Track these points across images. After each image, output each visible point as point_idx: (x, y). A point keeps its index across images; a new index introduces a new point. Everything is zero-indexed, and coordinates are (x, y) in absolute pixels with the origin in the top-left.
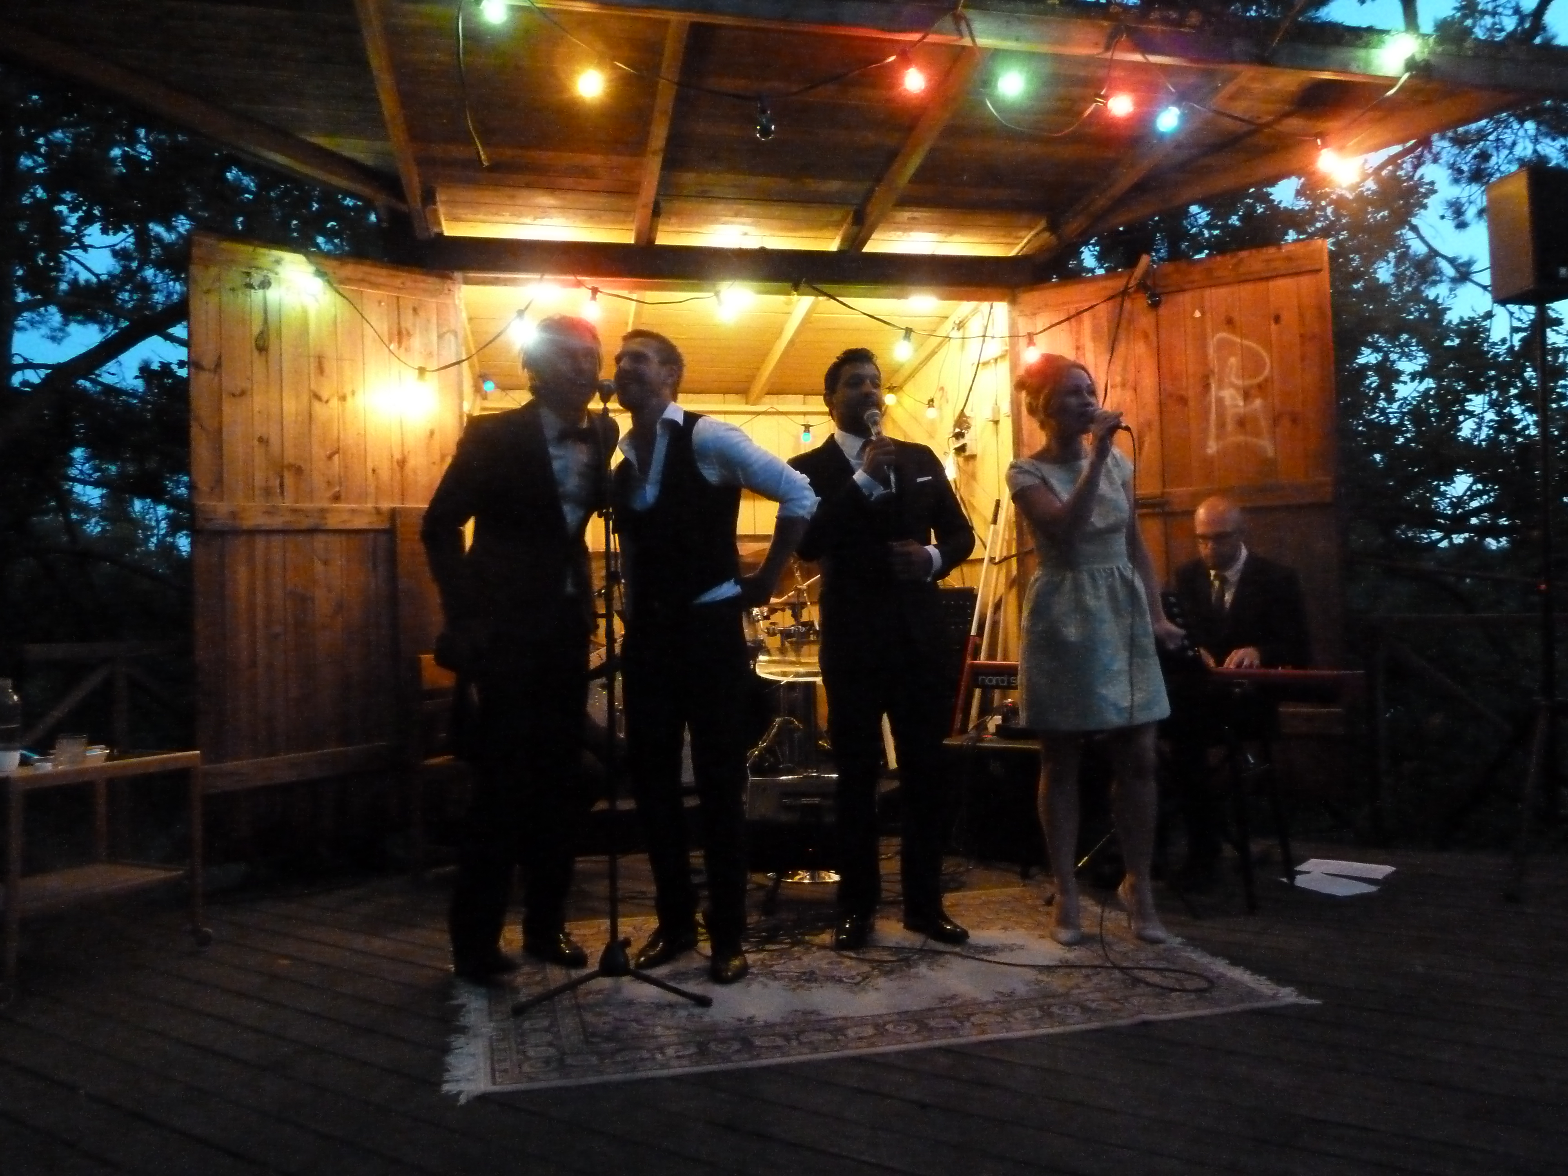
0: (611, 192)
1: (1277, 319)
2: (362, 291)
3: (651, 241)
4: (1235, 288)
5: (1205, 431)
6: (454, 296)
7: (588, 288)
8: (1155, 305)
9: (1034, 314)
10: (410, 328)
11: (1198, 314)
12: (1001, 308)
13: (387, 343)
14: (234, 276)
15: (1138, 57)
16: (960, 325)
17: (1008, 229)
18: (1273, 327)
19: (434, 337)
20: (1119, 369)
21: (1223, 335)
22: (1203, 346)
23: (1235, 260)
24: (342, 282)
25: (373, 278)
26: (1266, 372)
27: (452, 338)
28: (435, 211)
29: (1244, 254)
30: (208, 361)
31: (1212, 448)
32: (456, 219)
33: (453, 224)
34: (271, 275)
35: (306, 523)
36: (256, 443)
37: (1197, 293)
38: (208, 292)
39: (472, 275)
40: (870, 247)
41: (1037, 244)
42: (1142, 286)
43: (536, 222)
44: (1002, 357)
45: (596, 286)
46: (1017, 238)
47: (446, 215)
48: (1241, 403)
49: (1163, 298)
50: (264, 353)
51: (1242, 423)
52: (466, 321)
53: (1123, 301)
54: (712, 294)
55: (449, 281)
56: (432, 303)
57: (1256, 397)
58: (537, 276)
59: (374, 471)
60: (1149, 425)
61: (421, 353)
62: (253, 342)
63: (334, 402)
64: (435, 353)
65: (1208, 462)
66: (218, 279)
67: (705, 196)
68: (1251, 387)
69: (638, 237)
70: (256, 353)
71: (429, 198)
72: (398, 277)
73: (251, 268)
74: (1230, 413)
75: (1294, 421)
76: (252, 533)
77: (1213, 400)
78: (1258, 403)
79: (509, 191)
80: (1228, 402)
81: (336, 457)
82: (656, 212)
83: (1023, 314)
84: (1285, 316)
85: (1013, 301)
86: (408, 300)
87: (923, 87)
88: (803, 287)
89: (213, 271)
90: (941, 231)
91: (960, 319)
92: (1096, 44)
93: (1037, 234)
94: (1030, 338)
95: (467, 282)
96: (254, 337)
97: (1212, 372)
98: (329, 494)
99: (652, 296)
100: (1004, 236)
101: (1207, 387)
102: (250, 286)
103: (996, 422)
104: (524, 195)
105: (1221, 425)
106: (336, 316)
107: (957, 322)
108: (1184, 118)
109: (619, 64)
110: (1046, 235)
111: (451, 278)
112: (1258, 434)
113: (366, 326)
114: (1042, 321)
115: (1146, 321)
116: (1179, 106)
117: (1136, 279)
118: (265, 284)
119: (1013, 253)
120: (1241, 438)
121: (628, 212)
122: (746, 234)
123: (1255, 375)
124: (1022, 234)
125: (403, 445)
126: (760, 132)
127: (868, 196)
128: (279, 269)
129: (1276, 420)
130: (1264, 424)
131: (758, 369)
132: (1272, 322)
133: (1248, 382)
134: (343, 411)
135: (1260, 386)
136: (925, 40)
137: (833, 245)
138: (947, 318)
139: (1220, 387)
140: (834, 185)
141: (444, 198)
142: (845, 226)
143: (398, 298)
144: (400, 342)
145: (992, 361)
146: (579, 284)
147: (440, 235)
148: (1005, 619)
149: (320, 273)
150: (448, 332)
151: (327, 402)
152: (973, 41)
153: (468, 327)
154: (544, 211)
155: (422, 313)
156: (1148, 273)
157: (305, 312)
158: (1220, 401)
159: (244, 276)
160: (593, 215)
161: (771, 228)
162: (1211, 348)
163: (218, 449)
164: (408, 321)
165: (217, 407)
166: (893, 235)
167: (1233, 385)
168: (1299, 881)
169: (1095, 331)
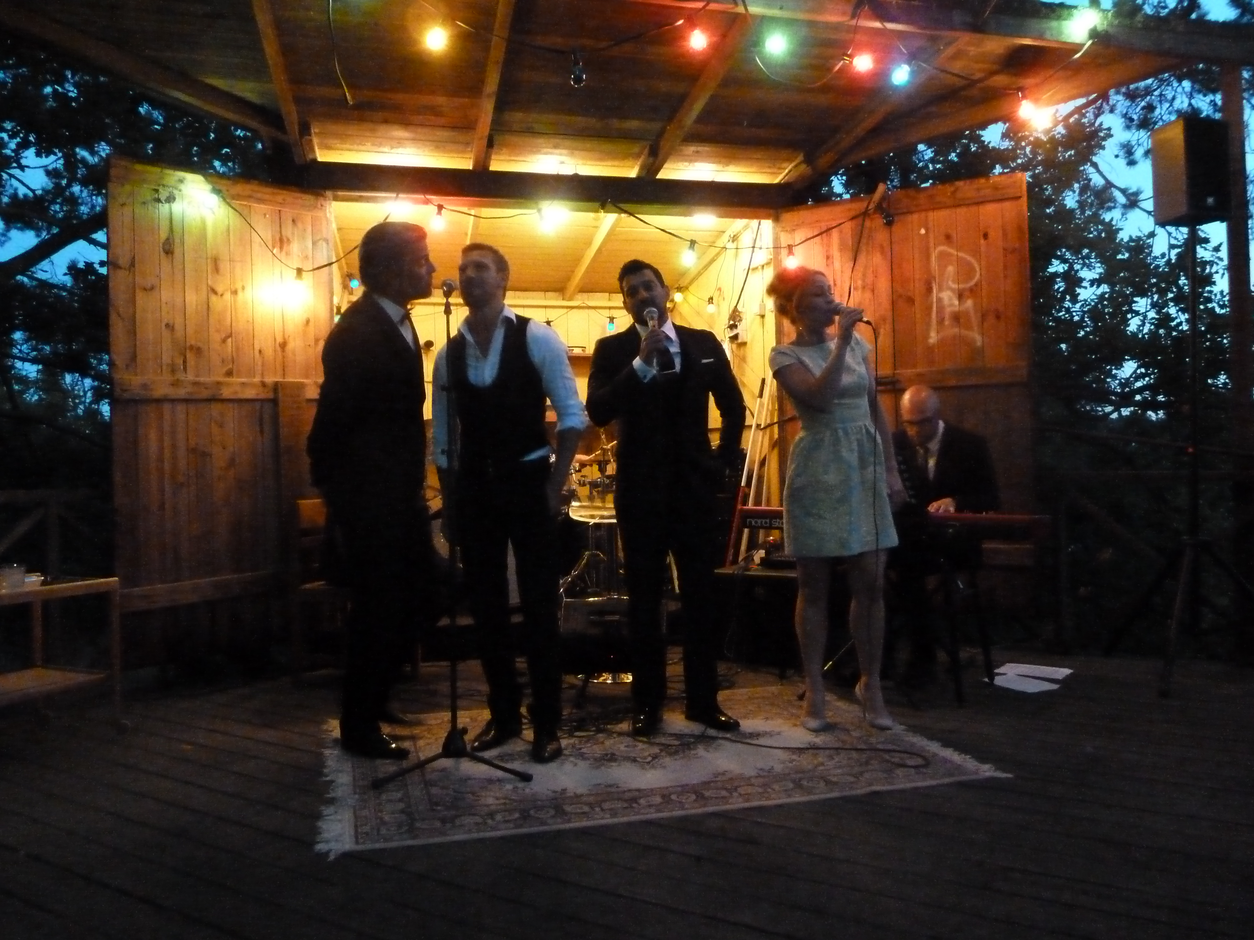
0: (454, 128)
1: (986, 236)
2: (250, 206)
3: (486, 167)
4: (954, 210)
5: (928, 324)
6: (326, 210)
7: (435, 205)
8: (889, 224)
9: (794, 230)
10: (290, 236)
11: (923, 231)
12: (767, 225)
13: (271, 247)
14: (145, 192)
15: (877, 25)
16: (734, 239)
17: (774, 162)
18: (982, 241)
19: (309, 244)
20: (860, 275)
21: (942, 248)
22: (928, 257)
23: (952, 189)
24: (233, 198)
25: (259, 195)
26: (976, 278)
27: (324, 244)
28: (311, 140)
29: (960, 184)
30: (123, 261)
31: (933, 337)
32: (328, 148)
33: (326, 152)
34: (176, 192)
35: (205, 394)
36: (164, 327)
37: (923, 214)
38: (123, 205)
39: (340, 193)
40: (663, 175)
41: (795, 174)
42: (879, 208)
43: (392, 151)
44: (768, 264)
45: (441, 204)
46: (779, 168)
47: (317, 143)
48: (956, 302)
49: (896, 218)
50: (170, 255)
51: (957, 318)
52: (336, 231)
53: (864, 221)
54: (535, 211)
55: (322, 198)
56: (308, 216)
57: (968, 297)
58: (395, 195)
59: (260, 351)
60: (884, 320)
61: (299, 256)
62: (161, 245)
63: (228, 296)
64: (310, 255)
65: (930, 349)
66: (132, 194)
67: (531, 132)
68: (964, 290)
69: (476, 165)
70: (163, 255)
71: (305, 129)
72: (279, 194)
73: (159, 185)
74: (948, 310)
75: (998, 317)
76: (159, 401)
77: (935, 300)
78: (969, 303)
79: (371, 126)
80: (946, 301)
81: (230, 340)
82: (490, 144)
83: (784, 230)
84: (992, 234)
85: (776, 219)
86: (288, 213)
87: (705, 46)
88: (609, 206)
89: (128, 188)
90: (719, 162)
91: (734, 234)
92: (844, 14)
93: (796, 166)
94: (790, 248)
95: (336, 199)
96: (162, 241)
97: (935, 278)
98: (225, 370)
99: (487, 212)
100: (769, 167)
101: (929, 290)
102: (158, 200)
103: (763, 316)
104: (383, 129)
105: (941, 321)
106: (229, 225)
107: (732, 236)
108: (913, 73)
109: (459, 23)
110: (803, 167)
111: (322, 196)
112: (969, 327)
113: (254, 234)
114: (799, 236)
115: (881, 236)
116: (909, 64)
117: (874, 202)
118: (171, 199)
119: (776, 181)
120: (956, 330)
121: (467, 144)
122: (562, 163)
123: (967, 280)
124: (784, 165)
125: (284, 332)
126: (574, 80)
127: (660, 135)
128: (182, 187)
129: (984, 317)
130: (975, 320)
131: (573, 272)
132: (982, 238)
133: (962, 286)
134: (235, 301)
135: (971, 290)
136: (708, 8)
137: (632, 172)
138: (724, 232)
139: (940, 289)
140: (633, 124)
141: (317, 130)
142: (643, 157)
143: (280, 211)
144: (281, 248)
145: (760, 267)
146: (427, 202)
147: (315, 161)
148: (768, 474)
149: (217, 191)
150: (320, 239)
151: (222, 295)
152: (746, 9)
153: (337, 235)
154: (400, 142)
155: (300, 225)
156: (884, 198)
157: (204, 223)
158: (939, 300)
159: (154, 192)
160: (439, 146)
161: (583, 158)
162: (933, 258)
163: (133, 332)
164: (288, 230)
165: (132, 299)
166: (681, 165)
167: (950, 288)
168: (998, 681)
169: (842, 244)
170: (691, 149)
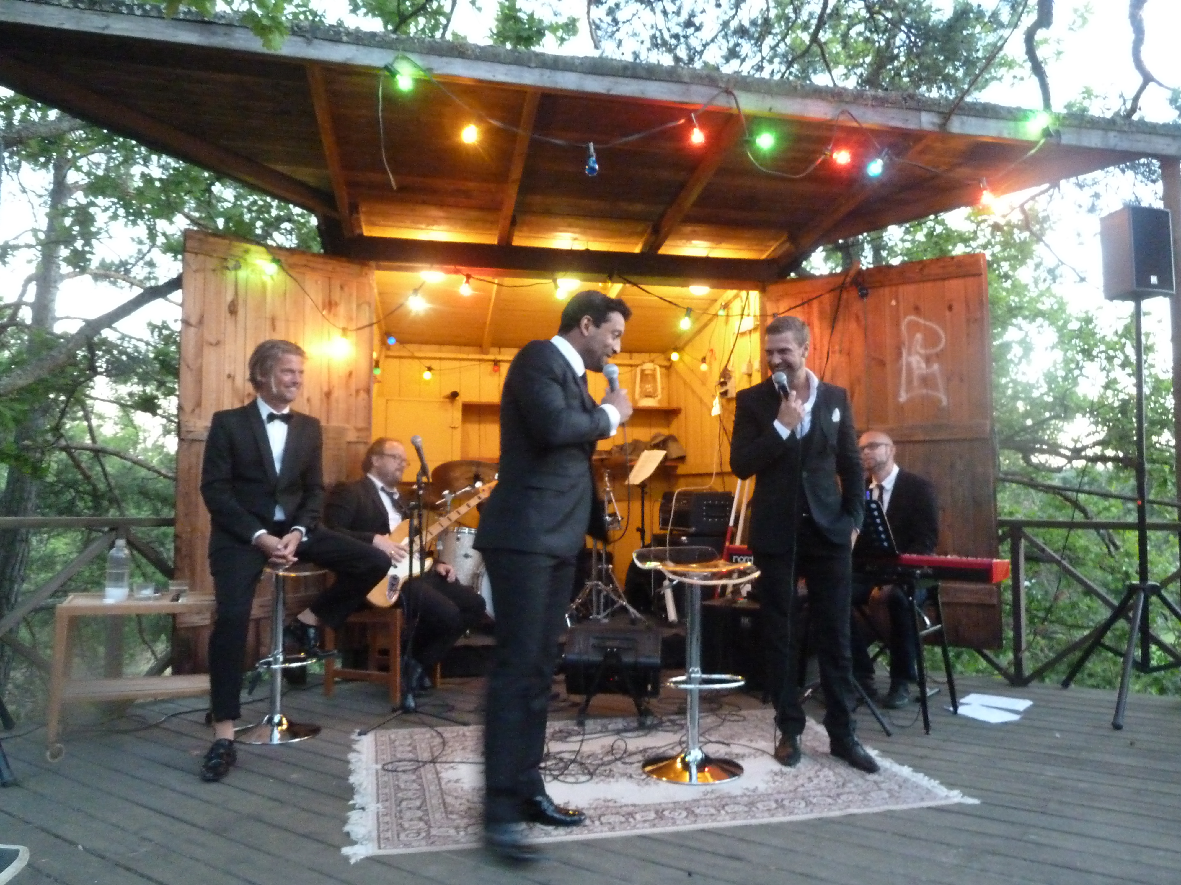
0: (481, 208)
2: (304, 274)
3: (509, 243)
4: (922, 285)
5: (898, 386)
6: (369, 278)
7: (464, 275)
9: (779, 300)
10: (338, 300)
11: (894, 303)
12: (755, 295)
13: (321, 309)
14: (216, 261)
15: (854, 124)
16: (726, 306)
17: (762, 241)
18: (947, 313)
19: (354, 306)
20: (837, 341)
21: (912, 318)
22: (898, 325)
24: (291, 266)
25: (311, 264)
26: (942, 345)
27: (367, 307)
28: (359, 218)
31: (903, 397)
32: (373, 224)
33: (371, 228)
34: (241, 261)
36: (226, 377)
37: (894, 288)
38: (196, 271)
39: (382, 263)
40: (664, 251)
41: (780, 252)
42: (855, 282)
43: (429, 228)
44: (755, 329)
45: (470, 273)
46: (766, 246)
47: (364, 220)
48: (924, 366)
49: (870, 291)
50: (234, 315)
51: (924, 380)
52: (377, 295)
53: (841, 292)
54: (551, 281)
55: (366, 267)
56: (354, 283)
57: (935, 362)
58: (428, 265)
59: (309, 400)
60: (859, 380)
61: (345, 317)
62: (227, 307)
64: (355, 317)
65: (900, 408)
66: (204, 262)
67: (547, 212)
68: (931, 355)
69: (500, 240)
70: (228, 315)
71: (354, 208)
72: (330, 264)
73: (227, 255)
75: (961, 380)
77: (904, 364)
78: (936, 367)
79: (411, 206)
80: (914, 365)
82: (514, 223)
83: (770, 299)
84: (956, 305)
85: (763, 290)
86: (337, 280)
87: (703, 142)
88: (615, 277)
89: (201, 257)
90: (713, 241)
91: (726, 302)
93: (781, 244)
95: (379, 268)
96: (228, 302)
97: (904, 344)
99: (509, 281)
100: (758, 245)
101: (899, 355)
102: (227, 268)
103: (750, 375)
104: (421, 209)
105: (910, 382)
106: (286, 290)
107: (723, 304)
108: (885, 167)
109: (489, 121)
110: (788, 245)
111: (367, 265)
112: (936, 389)
113: (307, 298)
114: (783, 305)
115: (857, 306)
116: (883, 158)
117: (850, 277)
118: (237, 267)
119: (764, 256)
121: (494, 223)
122: (576, 239)
123: (933, 347)
124: (771, 243)
125: (329, 382)
126: (588, 170)
127: (662, 216)
128: (248, 257)
129: (949, 380)
130: (940, 382)
132: (947, 309)
133: (929, 351)
135: (937, 355)
137: (636, 248)
138: (716, 300)
139: (909, 354)
140: (639, 207)
141: (364, 210)
142: (646, 235)
143: (330, 278)
144: (330, 310)
145: (748, 332)
146: (457, 272)
147: (361, 236)
149: (276, 260)
150: (363, 303)
152: (739, 110)
153: (378, 299)
154: (434, 221)
155: (346, 289)
156: (858, 273)
157: (264, 286)
158: (909, 364)
159: (223, 261)
160: (469, 224)
161: (595, 236)
162: (903, 327)
163: (199, 382)
164: (336, 295)
165: (199, 353)
166: (679, 242)
167: (918, 353)
168: (962, 710)
169: (821, 312)
170: (688, 229)
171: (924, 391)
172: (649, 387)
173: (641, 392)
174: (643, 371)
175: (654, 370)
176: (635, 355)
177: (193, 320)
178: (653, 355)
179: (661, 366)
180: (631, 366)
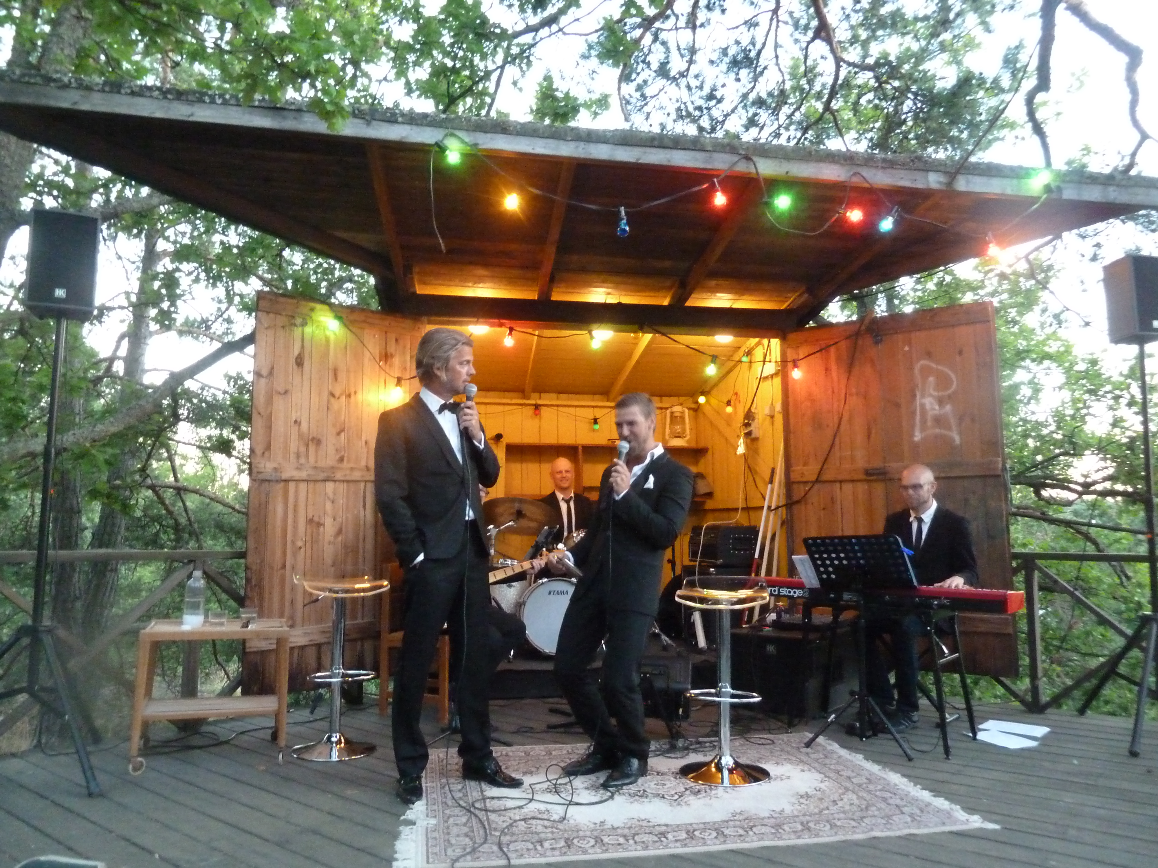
0: (523, 267)
1: (960, 352)
2: (363, 328)
3: (548, 298)
4: (932, 332)
5: (913, 425)
7: (507, 328)
8: (878, 342)
9: (798, 347)
10: (393, 352)
11: (907, 348)
12: (775, 343)
13: (378, 361)
16: (749, 353)
17: (781, 292)
18: (958, 357)
19: (408, 357)
20: (854, 384)
21: (923, 362)
22: (911, 370)
24: (351, 322)
25: (371, 320)
26: (954, 386)
28: (412, 278)
31: (918, 437)
32: (425, 283)
33: (423, 287)
34: (308, 318)
35: (322, 476)
36: (293, 423)
37: (907, 335)
39: (433, 318)
40: (691, 303)
41: (797, 301)
42: (870, 329)
43: (475, 285)
44: (776, 374)
45: (512, 326)
46: (785, 298)
47: (417, 280)
48: (937, 407)
49: (884, 337)
50: (301, 367)
51: (938, 421)
53: (857, 339)
54: (587, 332)
55: (419, 322)
56: (408, 336)
57: (947, 404)
58: (475, 320)
59: (366, 442)
60: (875, 420)
61: (397, 368)
62: (294, 359)
63: (343, 399)
64: (408, 367)
65: (915, 446)
67: (584, 270)
68: (944, 397)
69: (540, 295)
70: (295, 367)
71: (408, 269)
73: (296, 313)
74: (930, 413)
75: (973, 420)
76: (286, 481)
77: (918, 405)
78: (948, 408)
79: (459, 266)
80: (928, 407)
81: (343, 434)
82: (552, 280)
83: (789, 346)
84: (966, 351)
85: (783, 338)
86: (393, 334)
87: (725, 204)
88: (646, 328)
90: (736, 293)
91: (748, 349)
93: (800, 296)
94: (795, 362)
96: (295, 356)
97: (918, 386)
98: (338, 457)
99: (548, 333)
100: (778, 297)
101: (914, 396)
102: (295, 325)
103: (772, 417)
104: (468, 269)
105: (924, 421)
106: (346, 344)
107: (746, 351)
108: (896, 223)
109: (531, 190)
110: (806, 296)
111: (419, 320)
112: (950, 429)
113: (365, 350)
114: (803, 352)
115: (872, 352)
116: (894, 216)
117: (865, 325)
118: (304, 324)
119: (783, 307)
121: (534, 280)
122: (609, 294)
123: (946, 388)
124: (789, 295)
126: (620, 232)
127: (688, 271)
128: (313, 314)
129: (961, 419)
130: (953, 421)
131: (616, 379)
132: (957, 354)
133: (940, 394)
134: (349, 403)
135: (949, 396)
137: (665, 301)
138: (740, 348)
139: (923, 396)
140: (667, 264)
141: (417, 270)
142: (674, 289)
143: (386, 332)
144: (386, 361)
145: (770, 377)
146: (501, 325)
147: (415, 293)
148: (778, 548)
149: (338, 317)
151: (339, 398)
152: (758, 175)
154: (481, 279)
155: (401, 343)
156: (873, 321)
157: (328, 341)
158: (923, 406)
159: (290, 318)
160: (511, 282)
161: (625, 290)
162: (916, 371)
163: (269, 428)
164: (392, 348)
165: (269, 401)
166: (704, 295)
167: (931, 395)
168: (980, 736)
169: (839, 359)
170: (713, 283)
171: (937, 431)
172: (678, 428)
173: (671, 432)
174: (672, 413)
175: (683, 412)
176: (665, 399)
177: (265, 372)
178: (682, 399)
179: (689, 409)
180: (661, 408)
